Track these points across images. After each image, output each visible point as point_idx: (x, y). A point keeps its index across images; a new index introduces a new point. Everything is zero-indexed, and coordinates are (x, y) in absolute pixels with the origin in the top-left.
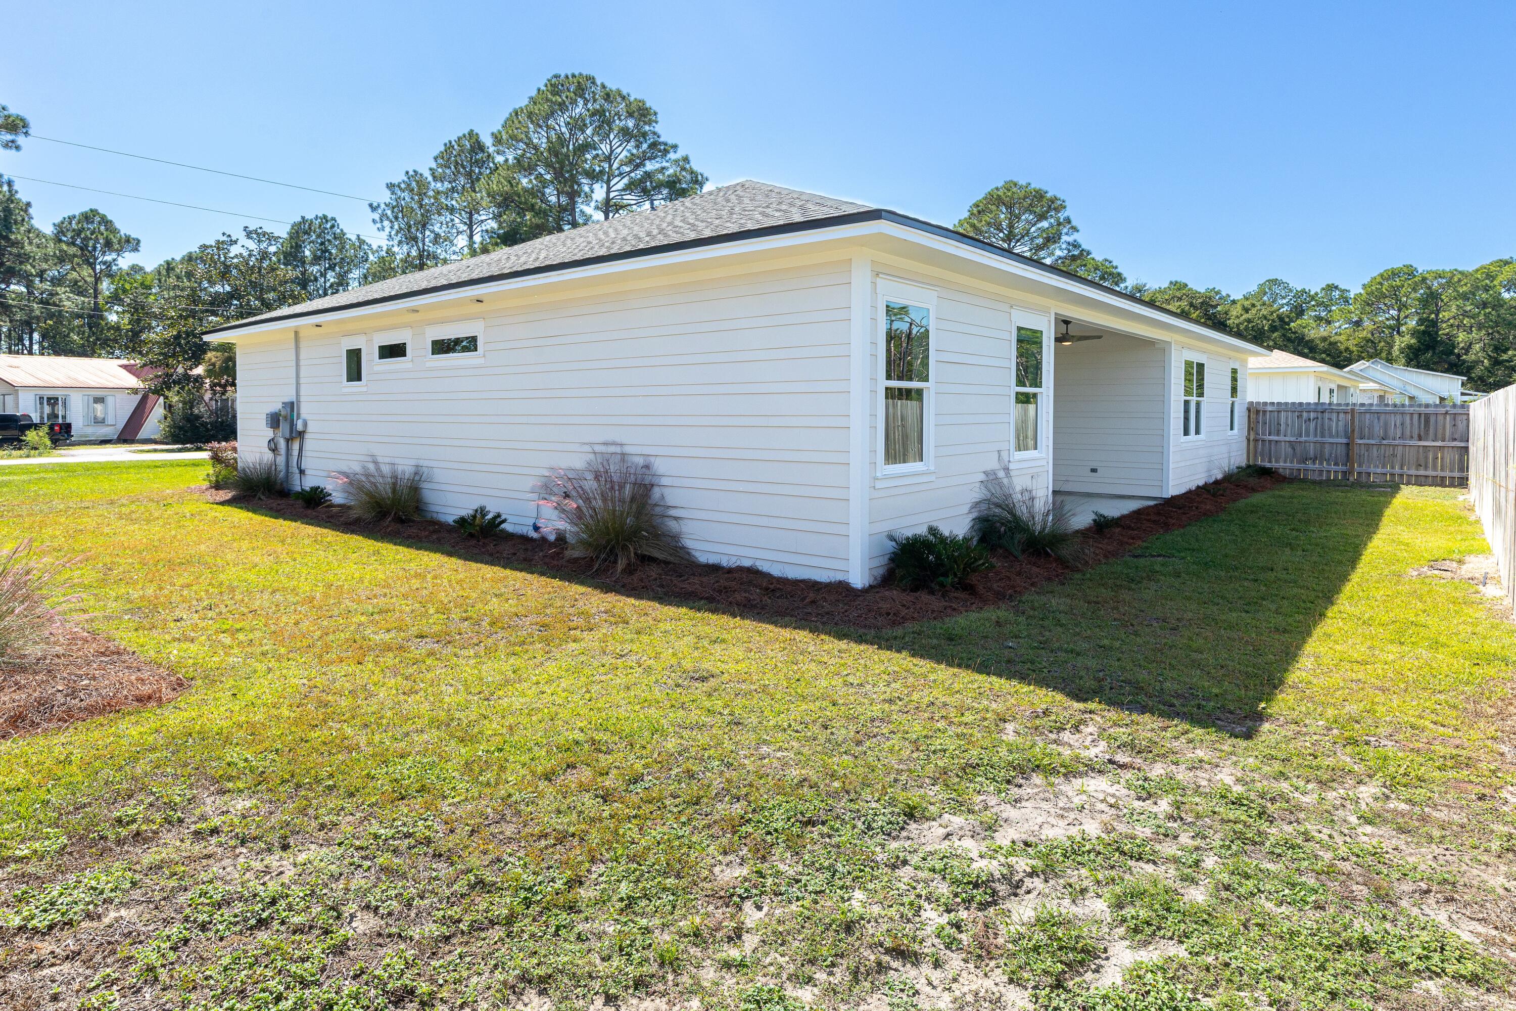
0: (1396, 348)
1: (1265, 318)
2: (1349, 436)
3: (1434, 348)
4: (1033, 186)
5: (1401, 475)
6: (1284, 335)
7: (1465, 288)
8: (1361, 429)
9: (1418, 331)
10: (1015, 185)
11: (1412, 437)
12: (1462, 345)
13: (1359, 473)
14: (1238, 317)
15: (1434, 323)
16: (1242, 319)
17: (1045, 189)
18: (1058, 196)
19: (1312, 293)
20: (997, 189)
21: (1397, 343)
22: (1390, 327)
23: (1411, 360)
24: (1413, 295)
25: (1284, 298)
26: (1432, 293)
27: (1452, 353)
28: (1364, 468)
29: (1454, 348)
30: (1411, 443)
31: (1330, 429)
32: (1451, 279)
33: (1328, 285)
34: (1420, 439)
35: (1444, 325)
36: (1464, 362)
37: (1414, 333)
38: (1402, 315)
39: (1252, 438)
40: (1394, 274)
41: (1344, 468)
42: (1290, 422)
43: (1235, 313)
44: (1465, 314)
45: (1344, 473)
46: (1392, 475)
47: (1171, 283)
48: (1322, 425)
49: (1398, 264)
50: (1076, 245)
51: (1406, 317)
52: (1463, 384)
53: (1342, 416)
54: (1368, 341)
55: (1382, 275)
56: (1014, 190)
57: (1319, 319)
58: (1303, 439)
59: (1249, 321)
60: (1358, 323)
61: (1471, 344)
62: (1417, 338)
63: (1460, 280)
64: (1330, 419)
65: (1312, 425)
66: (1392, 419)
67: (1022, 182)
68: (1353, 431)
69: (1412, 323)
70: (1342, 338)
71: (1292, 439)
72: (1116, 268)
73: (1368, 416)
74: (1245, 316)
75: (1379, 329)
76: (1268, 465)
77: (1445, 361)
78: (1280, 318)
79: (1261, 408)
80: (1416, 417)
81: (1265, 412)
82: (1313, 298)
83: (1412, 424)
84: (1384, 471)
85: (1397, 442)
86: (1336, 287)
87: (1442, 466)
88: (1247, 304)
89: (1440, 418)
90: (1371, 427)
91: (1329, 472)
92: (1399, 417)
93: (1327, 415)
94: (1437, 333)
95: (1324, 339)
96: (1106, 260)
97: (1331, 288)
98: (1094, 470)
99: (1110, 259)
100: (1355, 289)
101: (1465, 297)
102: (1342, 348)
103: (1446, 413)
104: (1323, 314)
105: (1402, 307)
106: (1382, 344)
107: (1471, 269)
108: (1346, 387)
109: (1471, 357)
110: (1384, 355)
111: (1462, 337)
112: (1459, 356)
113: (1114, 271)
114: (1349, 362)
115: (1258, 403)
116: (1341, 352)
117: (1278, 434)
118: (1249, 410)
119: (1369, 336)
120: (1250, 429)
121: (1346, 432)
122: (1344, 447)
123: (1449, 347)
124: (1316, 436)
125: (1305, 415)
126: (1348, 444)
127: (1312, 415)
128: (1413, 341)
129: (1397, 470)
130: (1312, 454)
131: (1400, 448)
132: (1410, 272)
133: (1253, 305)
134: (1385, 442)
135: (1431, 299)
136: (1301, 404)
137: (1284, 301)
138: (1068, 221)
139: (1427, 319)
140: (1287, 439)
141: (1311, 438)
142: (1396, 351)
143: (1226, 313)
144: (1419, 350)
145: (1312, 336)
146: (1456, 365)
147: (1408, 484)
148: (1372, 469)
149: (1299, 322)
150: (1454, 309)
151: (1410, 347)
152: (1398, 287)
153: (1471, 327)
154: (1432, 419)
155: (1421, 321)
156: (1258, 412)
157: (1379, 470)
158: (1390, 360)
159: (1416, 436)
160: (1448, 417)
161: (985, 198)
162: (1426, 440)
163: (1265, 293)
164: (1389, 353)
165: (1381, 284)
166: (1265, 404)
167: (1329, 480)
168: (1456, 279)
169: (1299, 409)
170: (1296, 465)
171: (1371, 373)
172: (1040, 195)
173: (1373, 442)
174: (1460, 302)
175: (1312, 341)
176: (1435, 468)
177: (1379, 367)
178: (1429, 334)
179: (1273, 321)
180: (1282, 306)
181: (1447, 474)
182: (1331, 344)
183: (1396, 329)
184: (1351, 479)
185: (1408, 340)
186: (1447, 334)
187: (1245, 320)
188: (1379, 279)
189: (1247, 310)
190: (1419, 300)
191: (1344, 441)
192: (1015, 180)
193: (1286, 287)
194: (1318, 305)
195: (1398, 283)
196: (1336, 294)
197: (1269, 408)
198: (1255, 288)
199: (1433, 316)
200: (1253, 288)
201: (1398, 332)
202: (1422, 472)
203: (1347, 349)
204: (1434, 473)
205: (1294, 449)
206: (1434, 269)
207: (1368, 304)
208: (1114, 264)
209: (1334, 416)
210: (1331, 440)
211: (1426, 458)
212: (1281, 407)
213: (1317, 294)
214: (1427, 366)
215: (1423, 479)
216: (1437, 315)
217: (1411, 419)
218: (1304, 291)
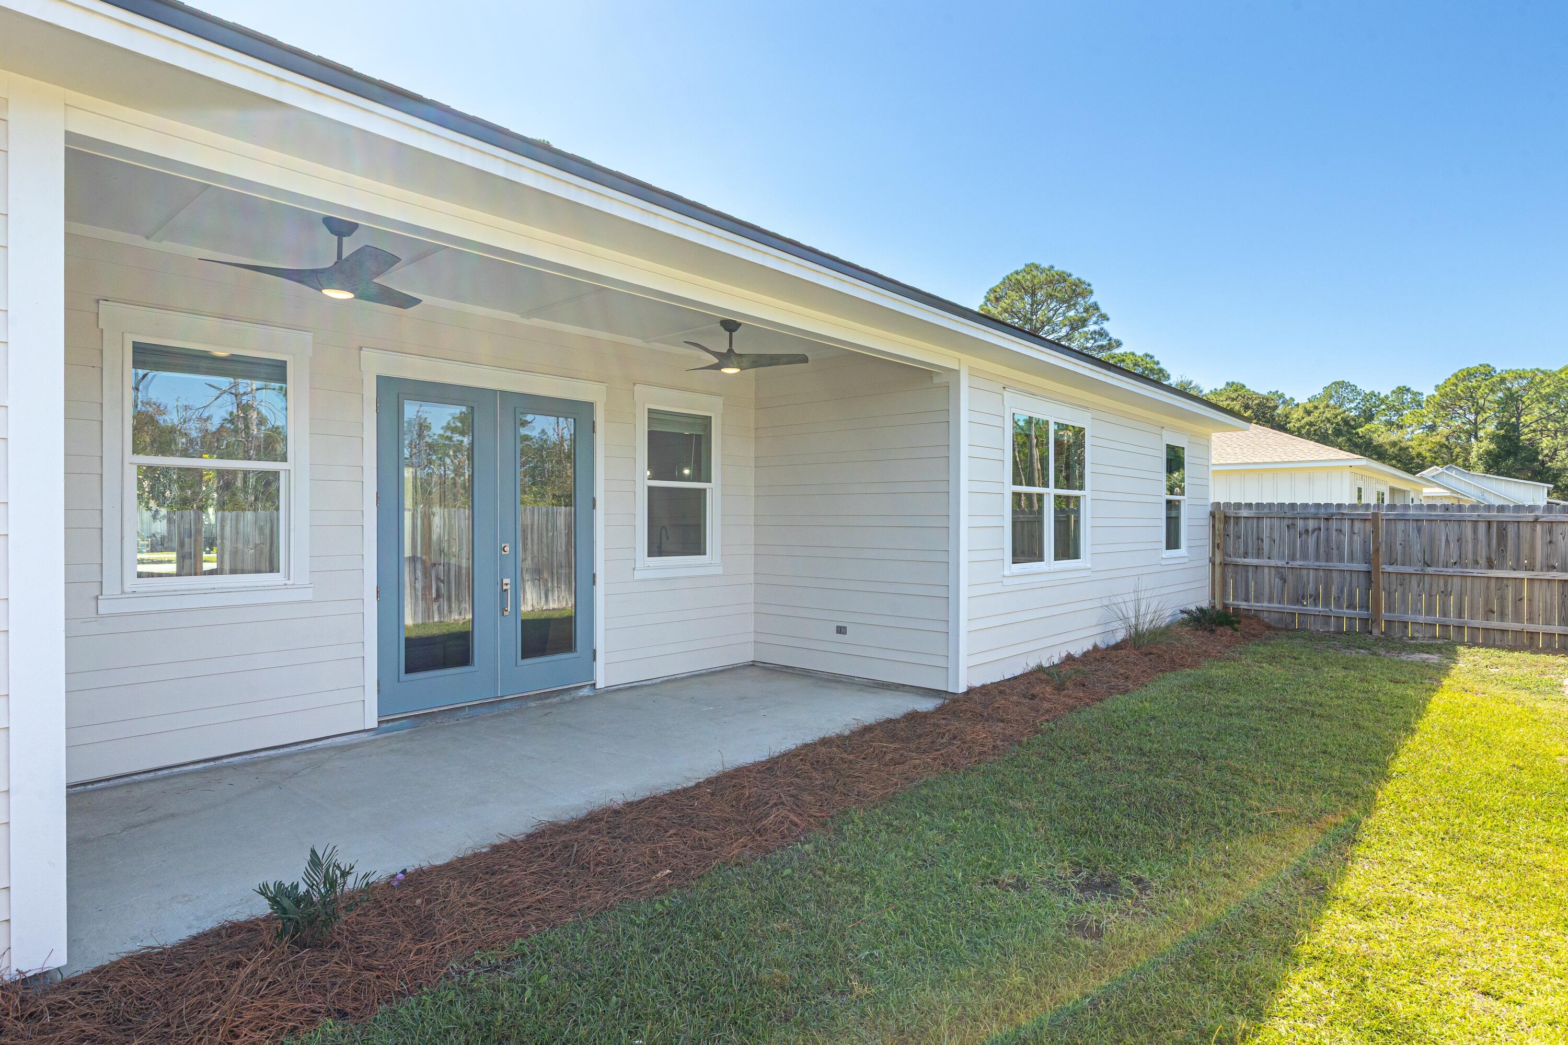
0: (1474, 454)
1: (1329, 421)
2: (1371, 558)
3: (1515, 454)
4: (1056, 269)
5: (1460, 628)
6: (1349, 440)
7: (1548, 390)
8: (1390, 548)
9: (1498, 436)
10: (1037, 267)
11: (1476, 562)
12: (1546, 452)
13: (1389, 622)
14: (1299, 420)
15: (1515, 428)
16: (1303, 422)
17: (1068, 271)
18: (1083, 279)
19: (1382, 396)
20: (1017, 273)
21: (1475, 449)
22: (1467, 432)
23: (1491, 467)
24: (1490, 398)
25: (1351, 401)
26: (1512, 395)
27: (1536, 460)
28: (1396, 615)
29: (1538, 453)
30: (1476, 572)
31: (1340, 547)
32: (1533, 380)
33: (1399, 388)
34: (1490, 566)
35: (1526, 430)
36: (1549, 469)
37: (1493, 438)
38: (1480, 418)
39: (1218, 561)
40: (1469, 374)
41: (1364, 613)
42: (1276, 536)
43: (1295, 416)
44: (1549, 417)
45: (1364, 621)
46: (1445, 626)
47: (1228, 384)
48: (1328, 540)
49: (1473, 364)
50: (1102, 334)
51: (1484, 421)
52: (1549, 494)
53: (1357, 525)
54: (1442, 446)
55: (1456, 376)
56: (1035, 273)
57: (1390, 423)
58: (1297, 563)
59: (1311, 424)
60: (1433, 428)
61: (1556, 450)
62: (1497, 443)
63: (1542, 381)
64: (1339, 531)
65: (1312, 540)
66: (1442, 532)
67: (1045, 265)
68: (1377, 550)
69: (1491, 428)
70: (1414, 444)
71: (1280, 563)
72: (1158, 363)
73: (1400, 526)
74: (1307, 419)
75: (1456, 434)
76: (1243, 605)
77: (1529, 469)
78: (1346, 422)
79: (1231, 512)
80: (1482, 528)
81: (1237, 519)
82: (1383, 402)
83: (1475, 539)
84: (1430, 619)
85: (1450, 571)
86: (1408, 390)
87: (1530, 613)
88: (1309, 406)
89: (1525, 530)
90: (1406, 544)
91: (1339, 618)
92: (1453, 527)
93: (1334, 525)
94: (1518, 437)
95: (1394, 444)
96: (1147, 355)
97: (1403, 390)
98: (841, 630)
99: (1151, 353)
100: (1428, 391)
101: (1548, 399)
102: (1414, 453)
103: (1536, 521)
104: (1394, 419)
105: (1479, 410)
106: (1458, 449)
107: (1556, 369)
108: (1404, 491)
109: (1556, 464)
110: (1460, 461)
111: (1545, 443)
112: (1543, 463)
113: (1156, 367)
114: (1422, 467)
115: (1227, 505)
116: (1413, 458)
117: (1259, 555)
118: (1213, 515)
119: (1444, 440)
120: (1216, 546)
121: (1365, 552)
122: (1362, 576)
123: (1533, 452)
124: (1317, 558)
125: (1300, 523)
126: (1369, 572)
127: (1311, 524)
128: (1492, 446)
129: (1452, 619)
130: (1311, 589)
131: (1456, 581)
132: (1488, 372)
133: (1316, 408)
134: (1430, 570)
135: (1512, 398)
136: (1293, 506)
137: (1353, 405)
138: (1096, 307)
139: (1507, 423)
140: (1272, 563)
141: (1312, 563)
142: (1473, 458)
143: (1287, 416)
144: (1498, 456)
145: (1381, 440)
146: (1540, 473)
147: (1473, 643)
148: (1410, 617)
149: (1367, 426)
150: (1536, 412)
151: (1489, 453)
152: (1474, 388)
153: (1556, 432)
154: (1511, 530)
155: (1501, 425)
156: (1227, 518)
157: (1422, 618)
158: (1467, 467)
159: (1482, 561)
160: (1539, 527)
161: (1003, 283)
162: (1501, 567)
163: (1331, 397)
164: (1466, 460)
165: (1456, 385)
166: (1238, 506)
167: (1339, 632)
168: (1538, 379)
169: (1289, 514)
170: (1288, 607)
171: (1445, 480)
172: (1063, 277)
173: (1410, 570)
174: (1543, 405)
175: (1381, 446)
176: (1517, 617)
177: (1453, 474)
178: (1510, 439)
179: (1337, 424)
180: (1350, 410)
181: (1540, 627)
182: (1401, 449)
183: (1473, 434)
184: (1376, 632)
185: (1487, 445)
186: (1530, 440)
187: (1307, 424)
188: (1453, 380)
189: (1309, 413)
190: (1498, 403)
191: (1363, 567)
192: (1037, 262)
193: (1354, 389)
194: (1389, 409)
195: (1475, 384)
196: (1408, 397)
197: (1244, 513)
198: (1321, 391)
199: (1514, 420)
200: (1318, 391)
201: (1476, 437)
202: (1495, 624)
203: (1419, 455)
204: (1517, 626)
205: (1284, 580)
206: (1514, 368)
207: (1443, 408)
208: (1156, 359)
209: (1346, 525)
210: (1342, 566)
211: (1502, 599)
212: (1263, 511)
213: (1387, 397)
214: (1508, 473)
215: (1498, 636)
216: (1518, 419)
217: (1475, 531)
218: (1373, 394)
